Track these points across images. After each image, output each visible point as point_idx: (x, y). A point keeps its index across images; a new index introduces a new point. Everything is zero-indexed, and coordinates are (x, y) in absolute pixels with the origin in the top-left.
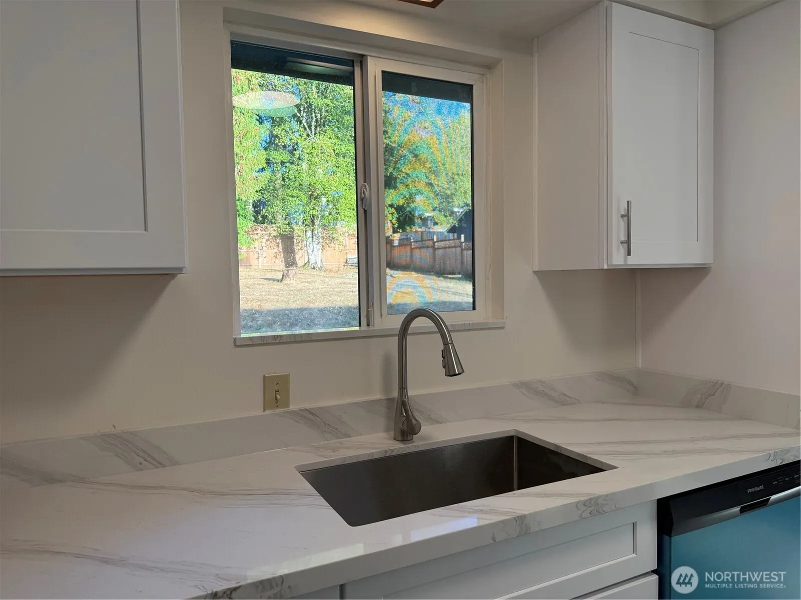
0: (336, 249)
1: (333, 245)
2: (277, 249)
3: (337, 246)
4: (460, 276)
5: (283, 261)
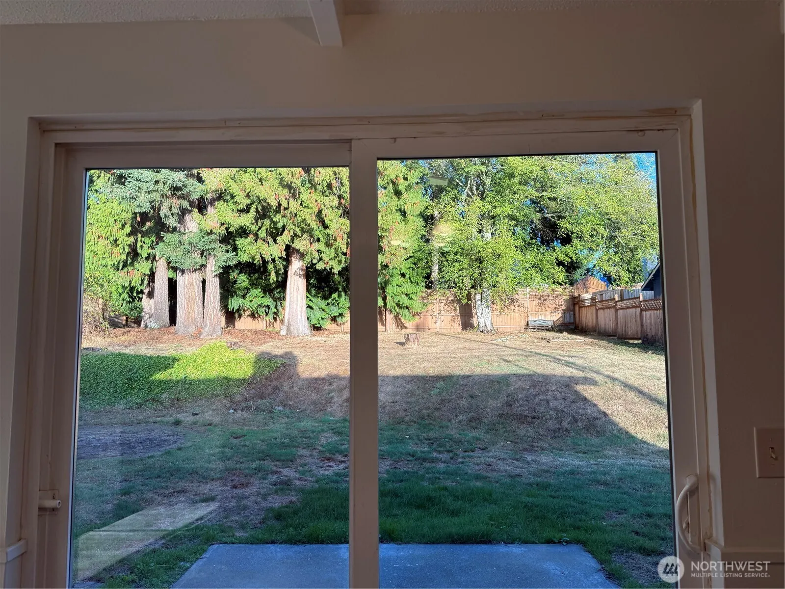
0: (516, 310)
1: (512, 307)
2: (454, 312)
3: (517, 308)
4: (640, 342)
5: (461, 325)
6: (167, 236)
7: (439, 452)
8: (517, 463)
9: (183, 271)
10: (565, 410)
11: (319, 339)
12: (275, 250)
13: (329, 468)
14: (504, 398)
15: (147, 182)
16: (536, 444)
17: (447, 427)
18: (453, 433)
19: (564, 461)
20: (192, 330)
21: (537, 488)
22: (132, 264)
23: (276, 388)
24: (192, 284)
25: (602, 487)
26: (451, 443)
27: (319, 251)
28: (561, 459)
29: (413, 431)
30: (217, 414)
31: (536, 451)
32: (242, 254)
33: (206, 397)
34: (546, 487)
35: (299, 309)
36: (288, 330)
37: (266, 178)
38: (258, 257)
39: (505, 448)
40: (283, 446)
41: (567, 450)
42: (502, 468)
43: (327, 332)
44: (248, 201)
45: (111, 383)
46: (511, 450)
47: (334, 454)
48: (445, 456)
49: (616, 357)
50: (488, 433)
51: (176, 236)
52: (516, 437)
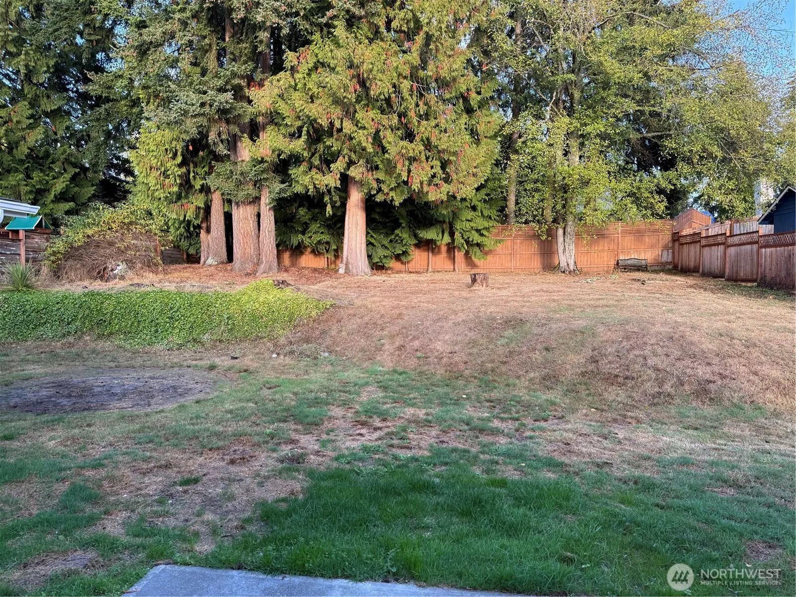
0: (605, 248)
1: (601, 244)
3: (606, 245)
4: (755, 284)
6: (219, 167)
7: (502, 419)
8: (605, 442)
9: (237, 204)
10: (668, 369)
11: (379, 278)
12: (331, 180)
13: (358, 437)
14: (587, 352)
15: (193, 105)
16: (629, 414)
17: (515, 385)
18: (523, 394)
19: (670, 442)
20: (249, 267)
21: (634, 486)
22: (187, 197)
23: (324, 332)
24: (246, 219)
25: (731, 491)
26: (518, 407)
27: (378, 181)
28: (665, 438)
29: (472, 389)
30: (259, 358)
31: (630, 423)
32: (296, 184)
33: (249, 340)
34: (648, 487)
35: (358, 245)
36: (347, 268)
37: (318, 94)
38: (311, 187)
39: (589, 418)
40: (317, 402)
41: (672, 424)
42: (584, 450)
43: (389, 272)
44: (299, 123)
45: (152, 322)
46: (597, 421)
47: (371, 417)
48: (508, 426)
49: (729, 303)
50: (566, 395)
51: (228, 166)
52: (603, 402)
